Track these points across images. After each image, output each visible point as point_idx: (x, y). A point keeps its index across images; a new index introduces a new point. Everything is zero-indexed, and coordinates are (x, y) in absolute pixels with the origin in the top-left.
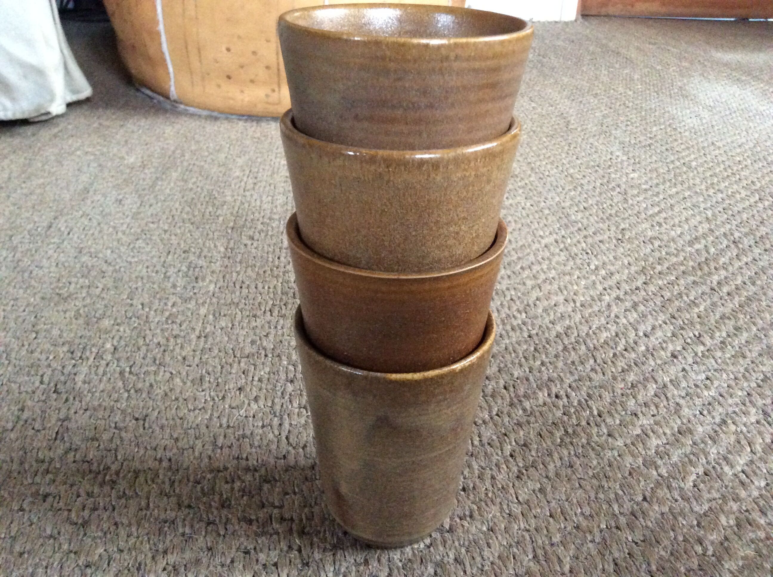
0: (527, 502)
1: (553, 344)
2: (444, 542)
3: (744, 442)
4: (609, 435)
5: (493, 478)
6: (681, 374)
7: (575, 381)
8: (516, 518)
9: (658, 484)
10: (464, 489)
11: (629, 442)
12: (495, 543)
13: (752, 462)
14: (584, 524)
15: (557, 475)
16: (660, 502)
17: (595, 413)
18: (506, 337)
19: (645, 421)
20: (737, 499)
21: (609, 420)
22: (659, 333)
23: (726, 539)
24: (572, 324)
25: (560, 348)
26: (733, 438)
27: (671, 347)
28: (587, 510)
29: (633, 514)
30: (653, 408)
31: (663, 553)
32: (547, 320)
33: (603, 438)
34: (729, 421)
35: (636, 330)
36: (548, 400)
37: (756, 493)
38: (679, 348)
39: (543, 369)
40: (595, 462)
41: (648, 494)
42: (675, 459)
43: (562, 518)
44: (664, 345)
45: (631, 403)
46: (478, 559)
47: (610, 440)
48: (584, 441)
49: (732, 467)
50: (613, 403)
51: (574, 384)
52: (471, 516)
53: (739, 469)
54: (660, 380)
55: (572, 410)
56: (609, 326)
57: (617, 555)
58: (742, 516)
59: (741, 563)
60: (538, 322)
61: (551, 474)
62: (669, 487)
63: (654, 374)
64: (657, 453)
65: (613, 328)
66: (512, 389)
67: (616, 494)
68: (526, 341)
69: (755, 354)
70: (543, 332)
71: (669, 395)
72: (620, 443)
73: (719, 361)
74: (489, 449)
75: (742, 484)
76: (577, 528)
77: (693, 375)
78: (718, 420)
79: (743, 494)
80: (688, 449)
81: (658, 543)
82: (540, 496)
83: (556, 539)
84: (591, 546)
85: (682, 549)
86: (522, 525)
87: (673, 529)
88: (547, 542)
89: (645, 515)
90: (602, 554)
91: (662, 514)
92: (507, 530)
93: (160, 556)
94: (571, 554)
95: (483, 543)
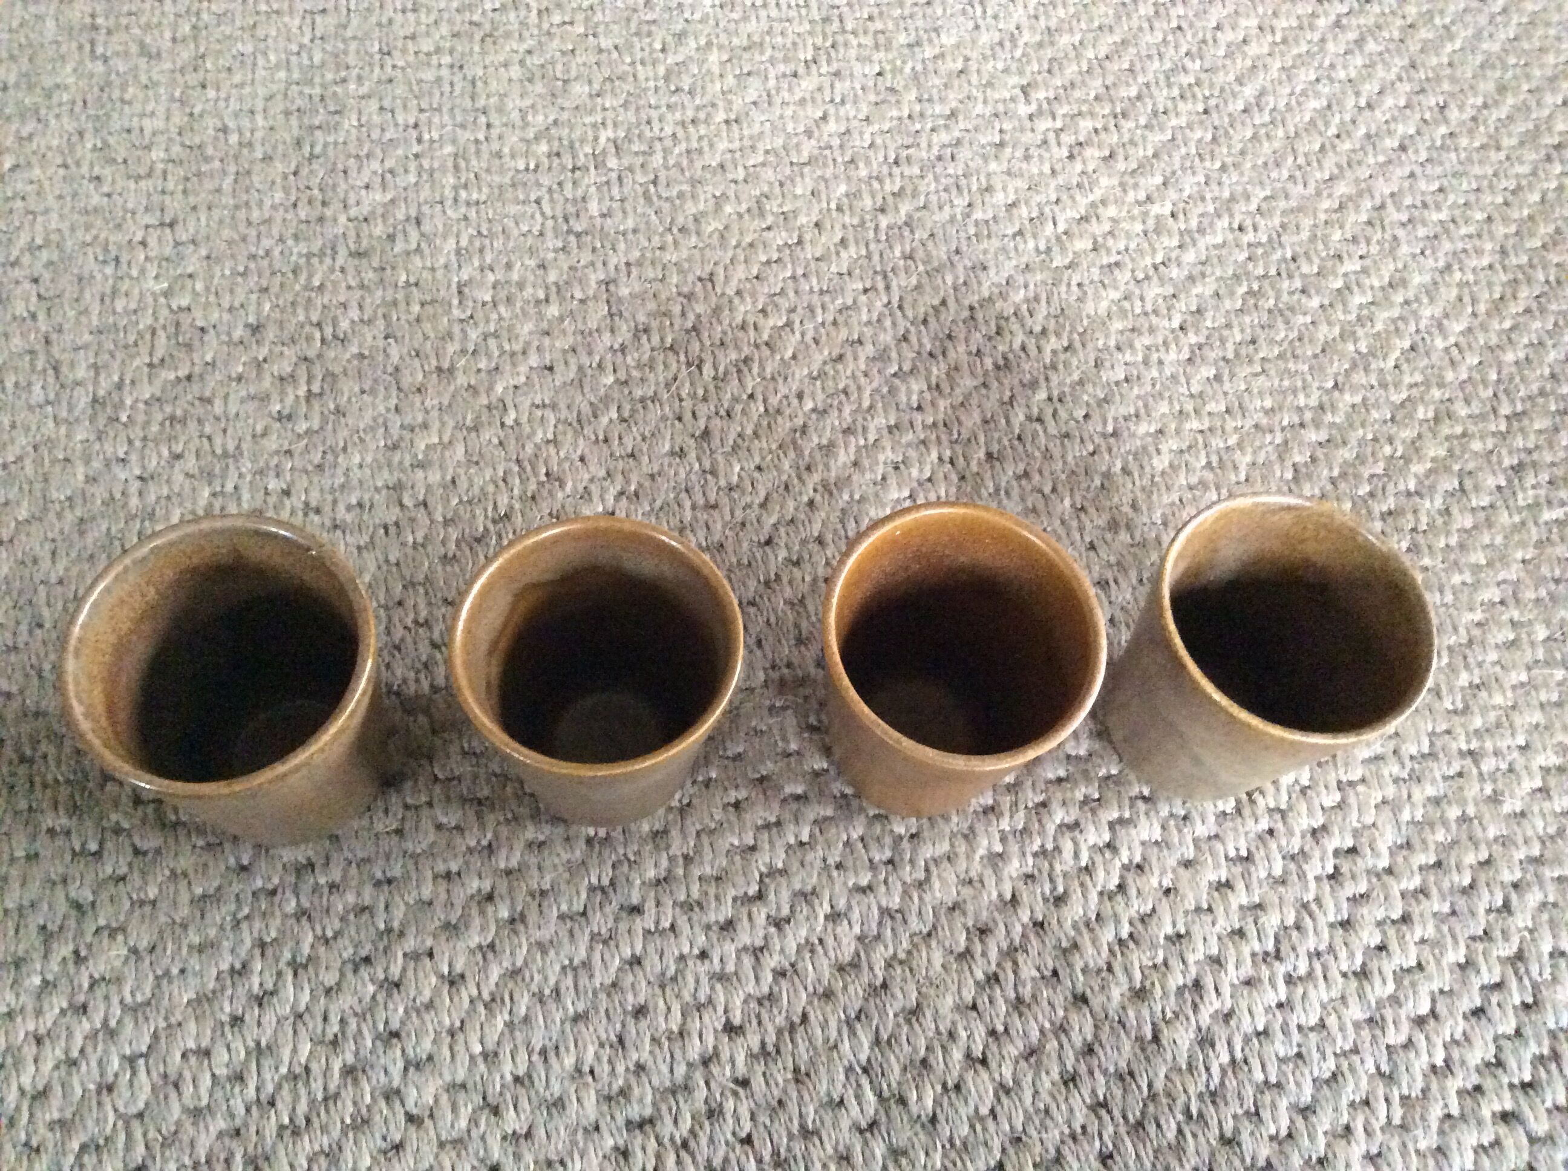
0: (1201, 395)
1: (1239, 126)
2: (1110, 450)
3: (1467, 299)
4: (1303, 291)
5: (1160, 362)
6: (1406, 184)
7: (1266, 198)
8: (1188, 415)
9: (1354, 366)
10: (1127, 380)
11: (1326, 302)
12: (1164, 448)
13: (1470, 330)
14: (1264, 421)
15: (1237, 354)
16: (1354, 389)
17: (1289, 255)
18: (1172, 115)
19: (1351, 266)
20: (1441, 385)
21: (1305, 269)
22: (1389, 102)
23: (1420, 436)
24: (1268, 85)
25: (1249, 134)
26: (1454, 292)
27: (1401, 129)
28: (1268, 403)
29: (1321, 407)
30: (1363, 245)
31: (1347, 455)
32: (1231, 77)
33: (1296, 297)
34: (1456, 267)
35: (1357, 94)
36: (1230, 237)
37: (1464, 376)
38: (1412, 131)
39: (1225, 177)
40: (1282, 334)
41: (1340, 379)
42: (1379, 327)
43: (1240, 414)
44: (1393, 126)
45: (1337, 235)
46: (1147, 469)
47: (1304, 300)
48: (1272, 302)
49: (1445, 338)
50: (1313, 238)
51: (1264, 206)
52: (1137, 416)
53: (1452, 340)
54: (1377, 195)
55: (1260, 251)
56: (1320, 87)
57: (1298, 459)
58: (1443, 407)
59: (1429, 465)
60: (1220, 78)
61: (1230, 355)
62: (1366, 370)
63: (1371, 182)
64: (1359, 319)
65: (1325, 89)
66: (1181, 216)
67: (1304, 381)
68: (1201, 122)
69: (1514, 141)
70: (1226, 102)
71: (1386, 222)
72: (1315, 302)
73: (1463, 155)
74: (1154, 319)
75: (1452, 362)
76: (1256, 426)
77: (1422, 185)
78: (1441, 264)
79: (1450, 376)
80: (1396, 312)
81: (1344, 443)
82: (1215, 385)
83: (1232, 441)
84: (1270, 448)
85: (1369, 450)
86: (1195, 425)
87: (1363, 425)
88: (1222, 445)
89: (1334, 408)
90: (1281, 458)
91: (1353, 406)
92: (1178, 432)
93: (805, 475)
94: (1248, 459)
95: (1151, 449)
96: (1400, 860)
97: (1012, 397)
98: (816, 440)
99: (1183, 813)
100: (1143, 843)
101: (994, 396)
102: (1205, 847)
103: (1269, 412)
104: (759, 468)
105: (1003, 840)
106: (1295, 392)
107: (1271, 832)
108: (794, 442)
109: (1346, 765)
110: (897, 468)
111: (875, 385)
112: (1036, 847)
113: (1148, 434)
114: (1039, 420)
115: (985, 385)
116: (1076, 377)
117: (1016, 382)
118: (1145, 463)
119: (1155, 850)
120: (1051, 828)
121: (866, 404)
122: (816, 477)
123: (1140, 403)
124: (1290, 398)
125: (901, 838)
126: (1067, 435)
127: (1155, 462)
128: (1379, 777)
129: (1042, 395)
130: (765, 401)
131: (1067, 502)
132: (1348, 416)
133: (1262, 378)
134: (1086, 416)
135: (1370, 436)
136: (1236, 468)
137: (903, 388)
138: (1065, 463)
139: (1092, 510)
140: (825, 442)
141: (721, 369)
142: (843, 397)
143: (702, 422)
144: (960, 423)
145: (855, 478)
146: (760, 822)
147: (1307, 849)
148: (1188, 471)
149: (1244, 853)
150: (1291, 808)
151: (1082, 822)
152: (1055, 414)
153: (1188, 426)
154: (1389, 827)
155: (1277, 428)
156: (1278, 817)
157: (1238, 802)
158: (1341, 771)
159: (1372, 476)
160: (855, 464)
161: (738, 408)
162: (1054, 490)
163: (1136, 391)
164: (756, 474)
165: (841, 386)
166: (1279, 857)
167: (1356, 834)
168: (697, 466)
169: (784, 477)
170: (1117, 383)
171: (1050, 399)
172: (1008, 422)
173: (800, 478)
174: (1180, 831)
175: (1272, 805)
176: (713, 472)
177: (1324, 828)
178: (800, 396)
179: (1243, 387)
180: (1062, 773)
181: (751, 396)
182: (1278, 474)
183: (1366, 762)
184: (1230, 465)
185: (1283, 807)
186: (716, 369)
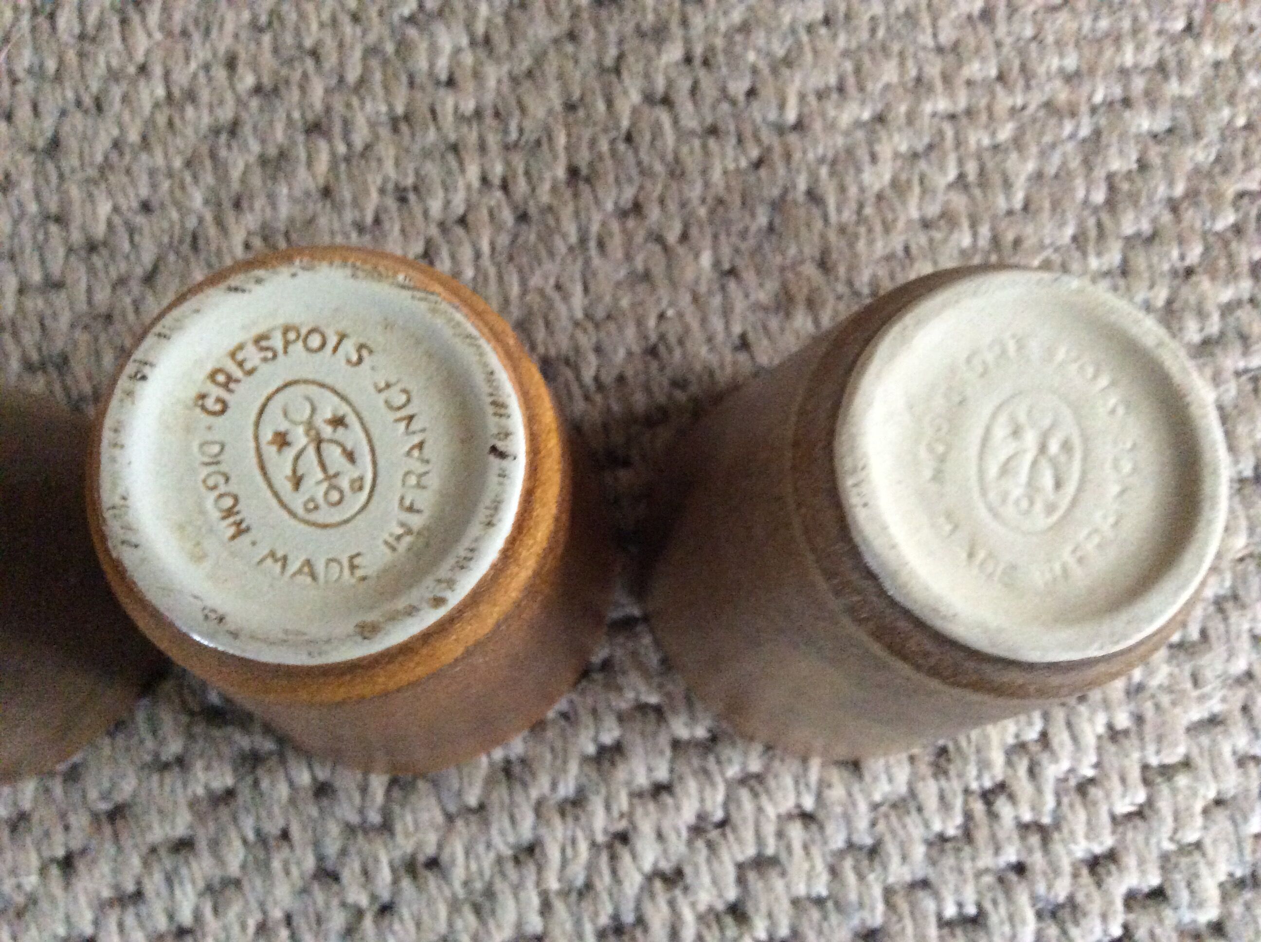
0: (956, 47)
10: (827, 21)
12: (885, 150)
14: (1063, 96)
16: (1220, 34)
28: (1071, 62)
29: (1161, 67)
31: (1201, 157)
41: (1197, 15)
43: (1021, 83)
46: (853, 191)
52: (841, 89)
57: (1116, 165)
67: (1135, 19)
76: (1049, 105)
81: (1197, 135)
82: (982, 28)
83: (1005, 133)
84: (1070, 147)
85: (1238, 147)
86: (942, 105)
87: (1231, 99)
88: (986, 141)
89: (1183, 70)
90: (1088, 164)
91: (1217, 65)
92: (911, 118)
93: (230, 216)
94: (1031, 166)
95: (862, 154)
96: (1237, 909)
97: (621, 57)
98: (255, 147)
99: (868, 841)
100: (795, 902)
101: (588, 56)
102: (903, 906)
103: (1071, 78)
104: (146, 207)
105: (546, 908)
106: (1117, 40)
107: (1020, 869)
108: (213, 155)
109: (1160, 739)
110: (403, 200)
111: (372, 38)
112: (604, 920)
113: (858, 124)
114: (667, 101)
115: (572, 36)
116: (737, 16)
117: (629, 28)
118: (849, 179)
119: (815, 914)
120: (633, 881)
121: (352, 75)
122: (251, 220)
123: (848, 66)
124: (1109, 53)
125: (359, 913)
126: (713, 131)
127: (867, 177)
128: (1214, 756)
129: (673, 53)
130: (167, 75)
131: (706, 259)
132: (1208, 86)
133: (1063, 16)
134: (752, 93)
135: (1241, 121)
136: (1007, 184)
137: (423, 46)
138: (707, 185)
139: (749, 276)
140: (272, 151)
141: (92, 18)
142: (310, 63)
143: (48, 123)
144: (523, 109)
145: (323, 221)
146: (106, 893)
147: (1080, 898)
148: (924, 191)
149: (971, 910)
150: (1057, 825)
151: (688, 870)
152: (694, 90)
153: (928, 108)
154: (1224, 848)
155: (1084, 109)
156: (1035, 840)
157: (968, 816)
158: (1151, 748)
159: (1241, 195)
160: (326, 192)
161: (116, 92)
162: (684, 237)
163: (842, 41)
164: (140, 220)
165: (308, 43)
166: (1030, 915)
167: (1166, 861)
168: (33, 208)
169: (191, 223)
170: (810, 29)
171: (688, 60)
172: (610, 103)
173: (219, 222)
174: (861, 877)
175: (1027, 816)
176: (60, 219)
177: (1112, 856)
178: (231, 63)
179: (1029, 31)
180: (662, 774)
181: (143, 69)
182: (1080, 194)
183: (1194, 729)
184: (996, 179)
185: (1046, 820)
186: (82, 18)
